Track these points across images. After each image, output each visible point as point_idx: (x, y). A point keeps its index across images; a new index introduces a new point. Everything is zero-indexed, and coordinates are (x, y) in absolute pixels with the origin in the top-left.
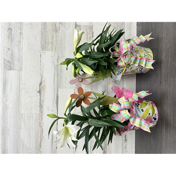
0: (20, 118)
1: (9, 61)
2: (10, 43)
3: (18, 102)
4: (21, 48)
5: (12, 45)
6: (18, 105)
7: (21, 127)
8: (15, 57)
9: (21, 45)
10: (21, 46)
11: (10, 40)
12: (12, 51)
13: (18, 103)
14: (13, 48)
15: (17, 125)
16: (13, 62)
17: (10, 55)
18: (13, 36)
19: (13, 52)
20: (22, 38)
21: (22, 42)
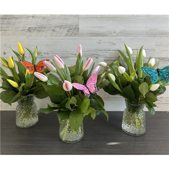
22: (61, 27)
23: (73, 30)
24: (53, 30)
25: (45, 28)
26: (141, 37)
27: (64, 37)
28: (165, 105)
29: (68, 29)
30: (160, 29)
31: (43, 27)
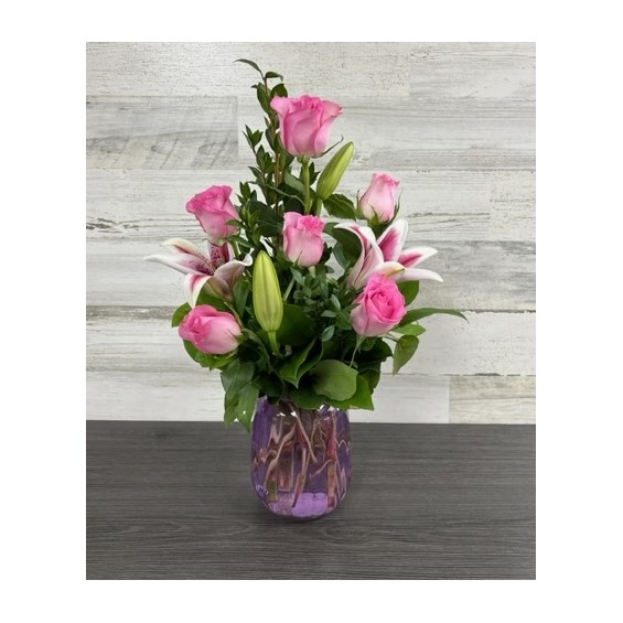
0: (431, 102)
1: (202, 149)
2: (129, 145)
3: (365, 111)
4: (144, 100)
5: (139, 138)
6: (378, 112)
7: (466, 98)
8: (182, 126)
9: (133, 100)
10: (138, 100)
11: (121, 146)
12: (161, 136)
13: (369, 111)
14: (149, 133)
15: (457, 112)
16: (205, 134)
17: (179, 143)
18: (103, 132)
19: (166, 131)
20: (104, 100)
21: (122, 100)
22: (177, 137)
23: (216, 148)
24: (153, 148)
25: (127, 141)
26: (444, 173)
27: (189, 172)
28: (526, 400)
29: (202, 143)
30: (507, 147)
31: (118, 138)
